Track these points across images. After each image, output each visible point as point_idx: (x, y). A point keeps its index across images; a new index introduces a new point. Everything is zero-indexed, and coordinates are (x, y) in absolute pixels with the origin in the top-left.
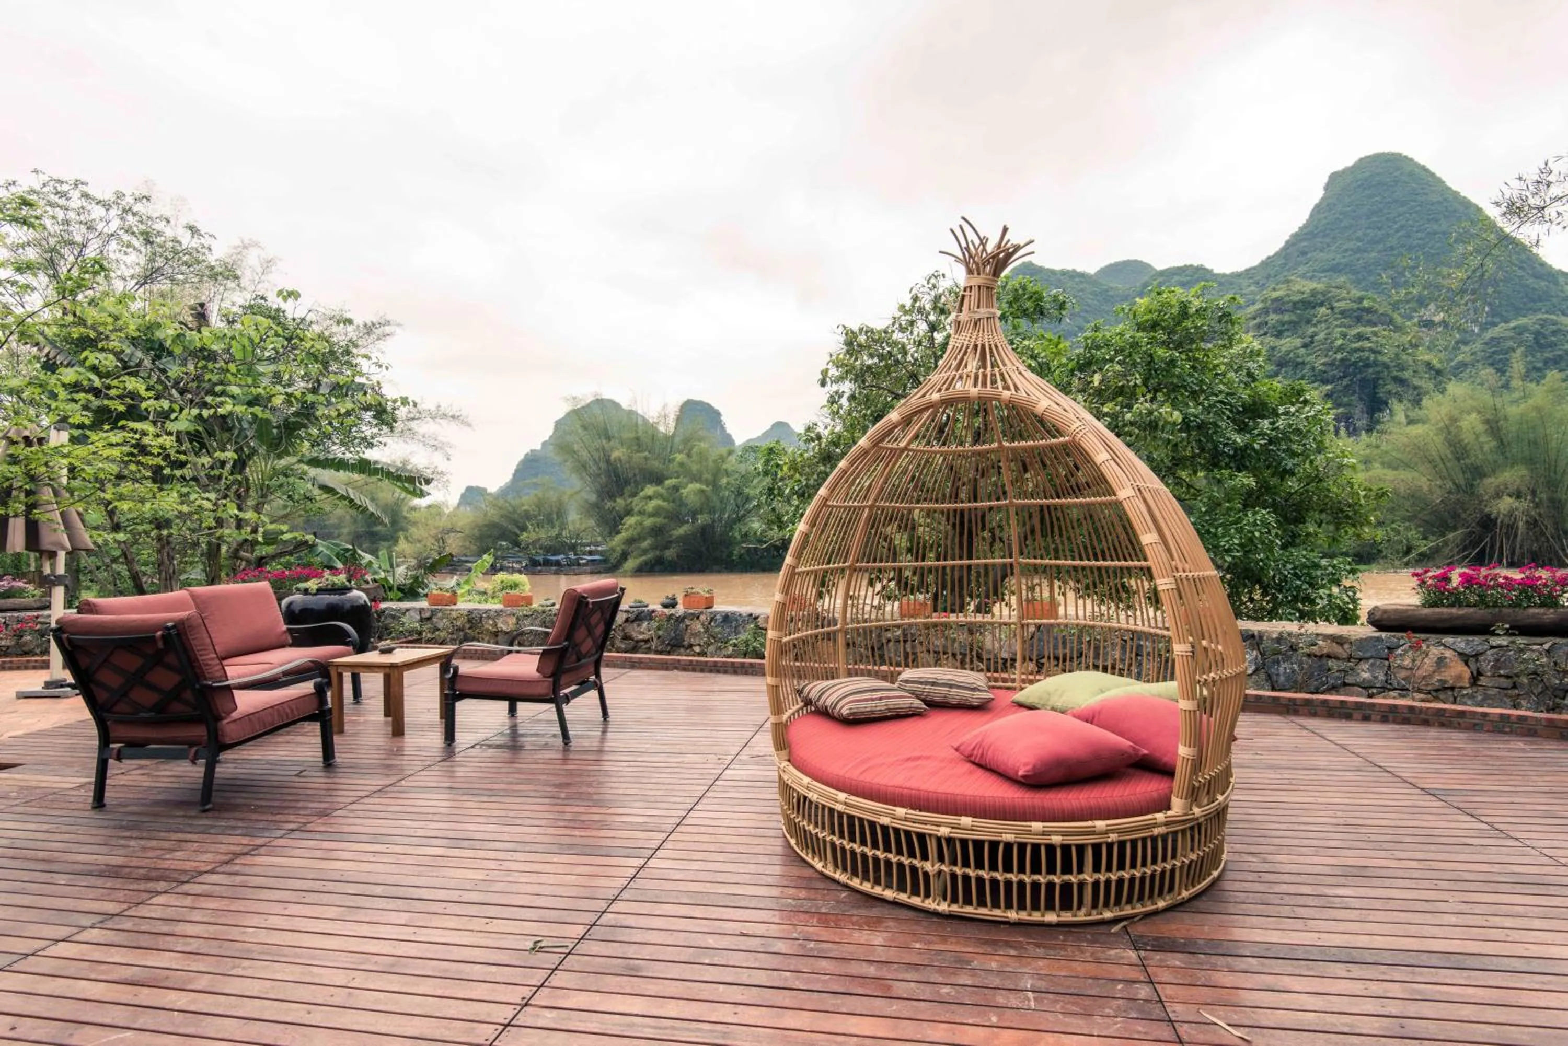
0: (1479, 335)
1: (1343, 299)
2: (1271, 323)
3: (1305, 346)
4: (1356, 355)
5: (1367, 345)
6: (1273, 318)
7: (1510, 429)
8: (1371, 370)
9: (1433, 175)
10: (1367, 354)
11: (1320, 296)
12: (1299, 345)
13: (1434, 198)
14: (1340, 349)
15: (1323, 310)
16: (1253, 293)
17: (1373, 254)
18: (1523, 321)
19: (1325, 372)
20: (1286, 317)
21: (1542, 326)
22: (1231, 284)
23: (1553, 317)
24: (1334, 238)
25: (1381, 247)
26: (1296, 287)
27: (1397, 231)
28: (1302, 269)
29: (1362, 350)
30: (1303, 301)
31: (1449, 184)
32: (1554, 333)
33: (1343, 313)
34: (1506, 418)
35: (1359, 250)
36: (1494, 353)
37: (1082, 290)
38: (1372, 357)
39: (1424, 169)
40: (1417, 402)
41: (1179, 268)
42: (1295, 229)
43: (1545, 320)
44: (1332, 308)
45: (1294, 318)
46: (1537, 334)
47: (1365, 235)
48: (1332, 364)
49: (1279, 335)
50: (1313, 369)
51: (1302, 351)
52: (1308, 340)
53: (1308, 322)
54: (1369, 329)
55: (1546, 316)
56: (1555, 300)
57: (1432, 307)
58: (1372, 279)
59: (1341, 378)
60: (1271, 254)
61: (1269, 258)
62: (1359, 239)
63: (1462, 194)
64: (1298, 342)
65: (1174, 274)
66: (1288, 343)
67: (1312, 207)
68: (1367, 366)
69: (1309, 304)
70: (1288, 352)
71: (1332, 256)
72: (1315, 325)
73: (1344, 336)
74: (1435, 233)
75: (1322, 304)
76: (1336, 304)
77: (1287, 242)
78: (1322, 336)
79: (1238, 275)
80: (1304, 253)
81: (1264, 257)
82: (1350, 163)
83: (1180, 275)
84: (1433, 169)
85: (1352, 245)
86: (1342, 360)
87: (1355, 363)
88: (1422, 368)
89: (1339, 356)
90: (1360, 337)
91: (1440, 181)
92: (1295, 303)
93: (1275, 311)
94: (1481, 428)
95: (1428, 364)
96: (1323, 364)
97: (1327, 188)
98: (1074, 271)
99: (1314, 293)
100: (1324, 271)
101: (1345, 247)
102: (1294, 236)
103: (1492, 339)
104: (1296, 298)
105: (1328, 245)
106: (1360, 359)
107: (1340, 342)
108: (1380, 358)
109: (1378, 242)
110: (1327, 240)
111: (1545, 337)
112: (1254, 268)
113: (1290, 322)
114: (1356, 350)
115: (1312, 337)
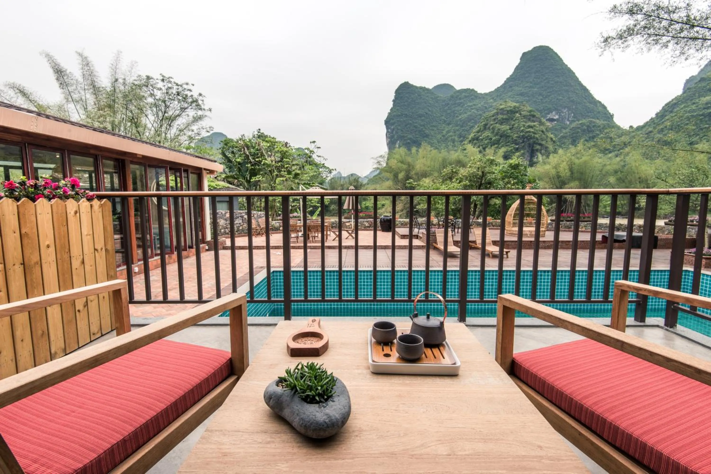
0: (569, 126)
1: (524, 111)
2: (499, 119)
3: (510, 129)
4: (527, 134)
5: (532, 130)
6: (500, 117)
7: (575, 168)
8: (532, 140)
9: (559, 57)
10: (531, 134)
11: (517, 109)
12: (508, 128)
13: (559, 67)
14: (522, 131)
15: (518, 115)
16: (491, 103)
17: (536, 89)
18: (584, 121)
19: (516, 140)
20: (505, 117)
21: (590, 123)
22: (484, 98)
23: (594, 120)
24: (522, 81)
25: (538, 86)
26: (509, 104)
27: (545, 80)
28: (510, 94)
29: (530, 132)
30: (511, 110)
31: (564, 61)
32: (594, 126)
33: (524, 116)
34: (574, 164)
35: (531, 87)
36: (573, 133)
37: (427, 96)
38: (533, 135)
39: (556, 54)
40: (548, 157)
41: (465, 90)
42: (508, 76)
43: (591, 121)
44: (520, 114)
45: (507, 117)
46: (588, 126)
47: (533, 80)
48: (519, 137)
49: (501, 124)
50: (513, 138)
51: (509, 131)
52: (511, 127)
53: (512, 119)
54: (533, 124)
55: (591, 119)
56: (595, 113)
57: (554, 113)
58: (534, 99)
59: (521, 143)
60: (499, 86)
61: (498, 88)
62: (531, 83)
63: (569, 66)
64: (508, 127)
65: (463, 92)
66: (505, 127)
67: (515, 67)
68: (531, 138)
69: (513, 112)
70: (504, 131)
71: (520, 89)
72: (514, 121)
73: (524, 126)
74: (558, 82)
75: (517, 112)
76: (522, 113)
77: (505, 81)
78: (516, 125)
79: (486, 94)
80: (511, 87)
81: (496, 87)
82: (530, 49)
83: (465, 92)
84: (559, 55)
85: (528, 85)
86: (523, 136)
87: (527, 137)
88: (549, 140)
89: (522, 134)
90: (530, 127)
91: (561, 60)
92: (508, 111)
93: (501, 114)
94: (567, 167)
95: (551, 139)
96: (516, 137)
97: (521, 59)
98: (425, 88)
99: (515, 107)
100: (518, 95)
101: (526, 85)
102: (508, 79)
103: (573, 128)
104: (508, 109)
105: (520, 84)
106: (529, 136)
107: (522, 128)
108: (536, 136)
109: (537, 84)
110: (520, 82)
111: (590, 128)
112: (492, 92)
113: (506, 119)
114: (528, 132)
115: (513, 125)
